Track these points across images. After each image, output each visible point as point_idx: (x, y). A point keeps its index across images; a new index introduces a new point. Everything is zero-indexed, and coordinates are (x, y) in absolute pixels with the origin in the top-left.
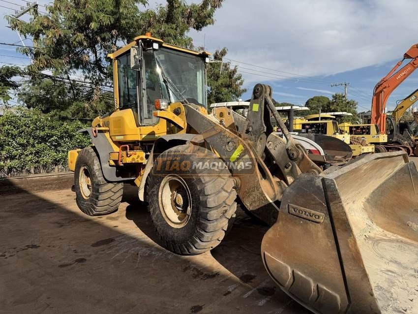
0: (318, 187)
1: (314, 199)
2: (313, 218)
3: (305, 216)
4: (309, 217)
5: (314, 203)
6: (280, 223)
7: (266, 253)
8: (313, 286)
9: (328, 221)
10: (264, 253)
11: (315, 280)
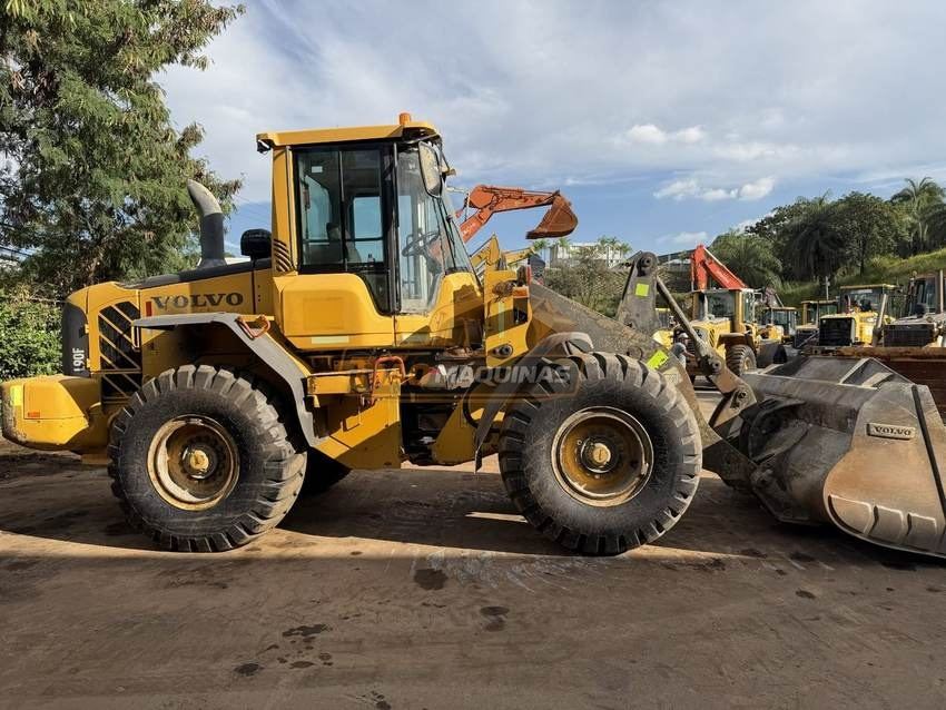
0: (907, 397)
1: (903, 412)
2: (903, 435)
3: (893, 435)
4: (898, 435)
5: (902, 416)
6: (855, 449)
7: (832, 496)
8: (903, 517)
9: (920, 435)
10: (830, 498)
11: (905, 509)
